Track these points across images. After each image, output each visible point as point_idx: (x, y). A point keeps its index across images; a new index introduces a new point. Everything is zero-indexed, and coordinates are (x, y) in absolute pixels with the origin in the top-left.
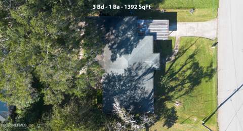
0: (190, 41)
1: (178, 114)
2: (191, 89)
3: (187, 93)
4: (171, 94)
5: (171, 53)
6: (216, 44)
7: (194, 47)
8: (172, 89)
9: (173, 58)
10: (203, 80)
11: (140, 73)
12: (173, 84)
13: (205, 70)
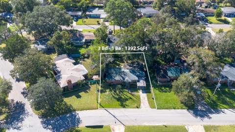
0: (139, 98)
1: (103, 94)
2: (115, 98)
3: (113, 96)
4: (113, 91)
5: (132, 92)
6: (138, 108)
7: (135, 99)
8: (115, 91)
9: (130, 92)
10: (119, 103)
11: (123, 75)
12: (117, 92)
13: (124, 103)
